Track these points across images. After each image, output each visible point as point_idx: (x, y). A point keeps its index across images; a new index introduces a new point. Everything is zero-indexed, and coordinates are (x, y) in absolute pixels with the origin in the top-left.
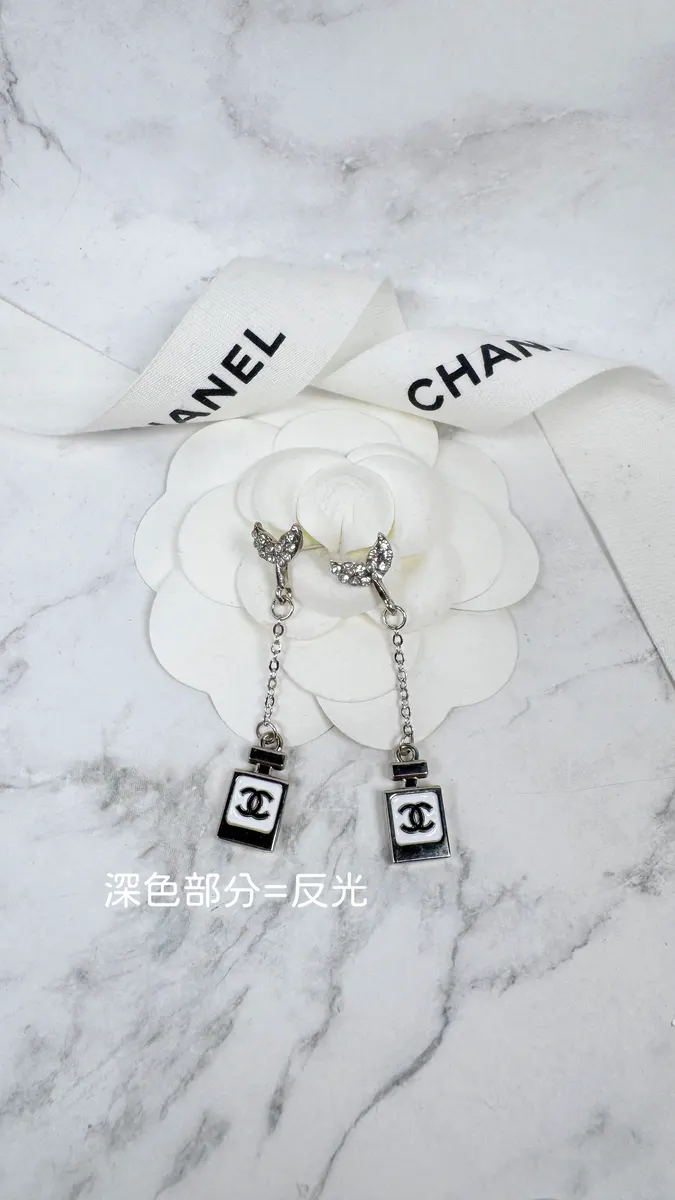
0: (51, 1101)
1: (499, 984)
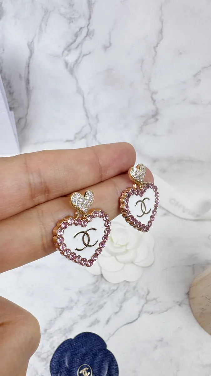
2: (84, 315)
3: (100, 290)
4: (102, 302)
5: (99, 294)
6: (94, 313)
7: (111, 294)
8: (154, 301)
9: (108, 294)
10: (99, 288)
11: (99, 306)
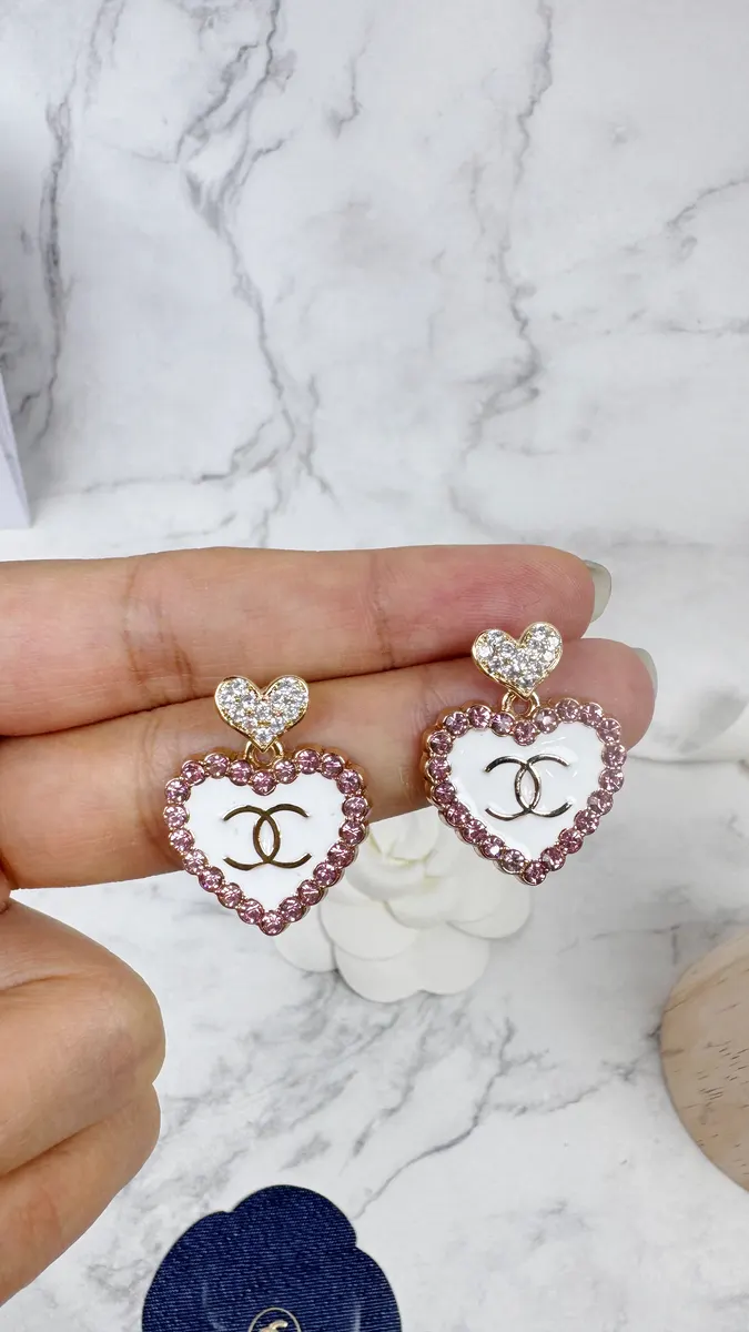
0: (228, 1103)
1: (515, 1110)
2: (271, 1122)
3: (331, 1029)
4: (336, 1074)
5: (326, 1041)
6: (310, 1113)
7: (370, 1043)
8: (532, 1065)
9: (361, 1043)
10: (325, 1021)
11: (327, 1088)
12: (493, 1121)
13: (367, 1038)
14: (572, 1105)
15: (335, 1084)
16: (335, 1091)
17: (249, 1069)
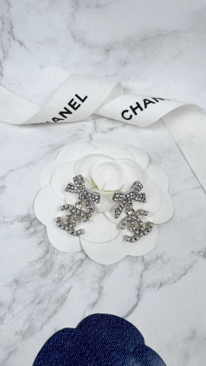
1: (157, 288)
2: (29, 328)
3: (56, 267)
4: (62, 291)
5: (53, 274)
6: (50, 318)
7: (77, 270)
8: (159, 261)
9: (72, 271)
10: (52, 265)
11: (58, 301)
12: (148, 295)
13: (76, 268)
14: (183, 277)
15: (61, 297)
16: (62, 300)
17: (14, 300)
